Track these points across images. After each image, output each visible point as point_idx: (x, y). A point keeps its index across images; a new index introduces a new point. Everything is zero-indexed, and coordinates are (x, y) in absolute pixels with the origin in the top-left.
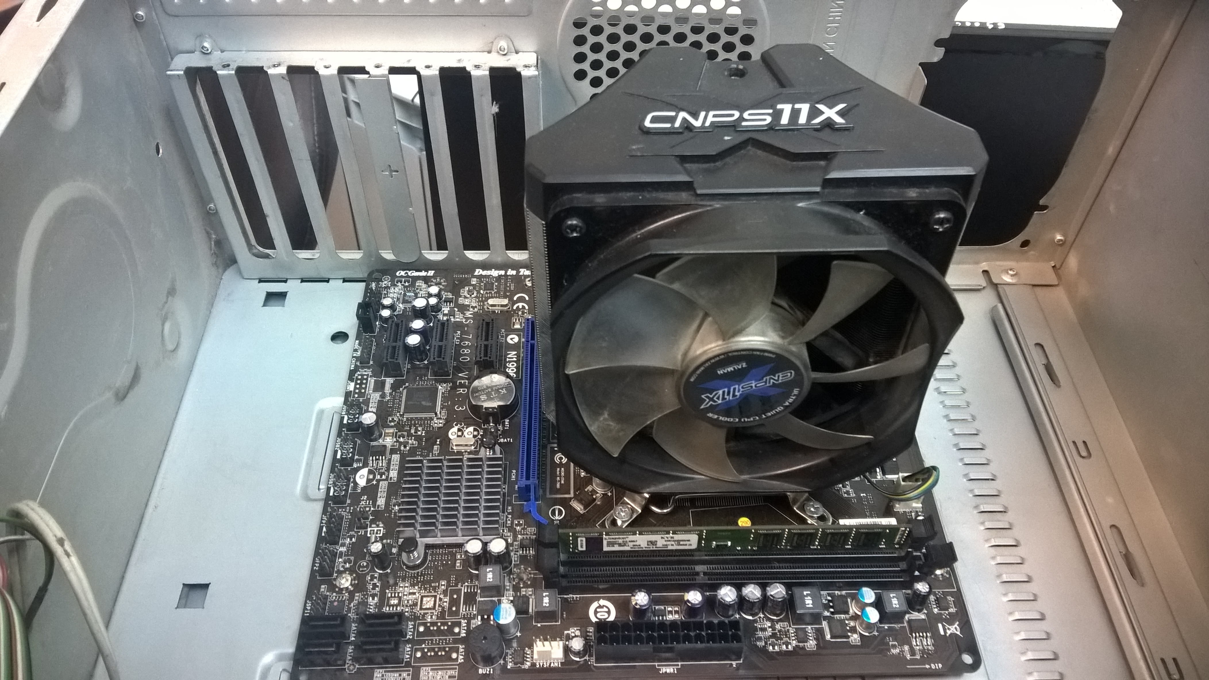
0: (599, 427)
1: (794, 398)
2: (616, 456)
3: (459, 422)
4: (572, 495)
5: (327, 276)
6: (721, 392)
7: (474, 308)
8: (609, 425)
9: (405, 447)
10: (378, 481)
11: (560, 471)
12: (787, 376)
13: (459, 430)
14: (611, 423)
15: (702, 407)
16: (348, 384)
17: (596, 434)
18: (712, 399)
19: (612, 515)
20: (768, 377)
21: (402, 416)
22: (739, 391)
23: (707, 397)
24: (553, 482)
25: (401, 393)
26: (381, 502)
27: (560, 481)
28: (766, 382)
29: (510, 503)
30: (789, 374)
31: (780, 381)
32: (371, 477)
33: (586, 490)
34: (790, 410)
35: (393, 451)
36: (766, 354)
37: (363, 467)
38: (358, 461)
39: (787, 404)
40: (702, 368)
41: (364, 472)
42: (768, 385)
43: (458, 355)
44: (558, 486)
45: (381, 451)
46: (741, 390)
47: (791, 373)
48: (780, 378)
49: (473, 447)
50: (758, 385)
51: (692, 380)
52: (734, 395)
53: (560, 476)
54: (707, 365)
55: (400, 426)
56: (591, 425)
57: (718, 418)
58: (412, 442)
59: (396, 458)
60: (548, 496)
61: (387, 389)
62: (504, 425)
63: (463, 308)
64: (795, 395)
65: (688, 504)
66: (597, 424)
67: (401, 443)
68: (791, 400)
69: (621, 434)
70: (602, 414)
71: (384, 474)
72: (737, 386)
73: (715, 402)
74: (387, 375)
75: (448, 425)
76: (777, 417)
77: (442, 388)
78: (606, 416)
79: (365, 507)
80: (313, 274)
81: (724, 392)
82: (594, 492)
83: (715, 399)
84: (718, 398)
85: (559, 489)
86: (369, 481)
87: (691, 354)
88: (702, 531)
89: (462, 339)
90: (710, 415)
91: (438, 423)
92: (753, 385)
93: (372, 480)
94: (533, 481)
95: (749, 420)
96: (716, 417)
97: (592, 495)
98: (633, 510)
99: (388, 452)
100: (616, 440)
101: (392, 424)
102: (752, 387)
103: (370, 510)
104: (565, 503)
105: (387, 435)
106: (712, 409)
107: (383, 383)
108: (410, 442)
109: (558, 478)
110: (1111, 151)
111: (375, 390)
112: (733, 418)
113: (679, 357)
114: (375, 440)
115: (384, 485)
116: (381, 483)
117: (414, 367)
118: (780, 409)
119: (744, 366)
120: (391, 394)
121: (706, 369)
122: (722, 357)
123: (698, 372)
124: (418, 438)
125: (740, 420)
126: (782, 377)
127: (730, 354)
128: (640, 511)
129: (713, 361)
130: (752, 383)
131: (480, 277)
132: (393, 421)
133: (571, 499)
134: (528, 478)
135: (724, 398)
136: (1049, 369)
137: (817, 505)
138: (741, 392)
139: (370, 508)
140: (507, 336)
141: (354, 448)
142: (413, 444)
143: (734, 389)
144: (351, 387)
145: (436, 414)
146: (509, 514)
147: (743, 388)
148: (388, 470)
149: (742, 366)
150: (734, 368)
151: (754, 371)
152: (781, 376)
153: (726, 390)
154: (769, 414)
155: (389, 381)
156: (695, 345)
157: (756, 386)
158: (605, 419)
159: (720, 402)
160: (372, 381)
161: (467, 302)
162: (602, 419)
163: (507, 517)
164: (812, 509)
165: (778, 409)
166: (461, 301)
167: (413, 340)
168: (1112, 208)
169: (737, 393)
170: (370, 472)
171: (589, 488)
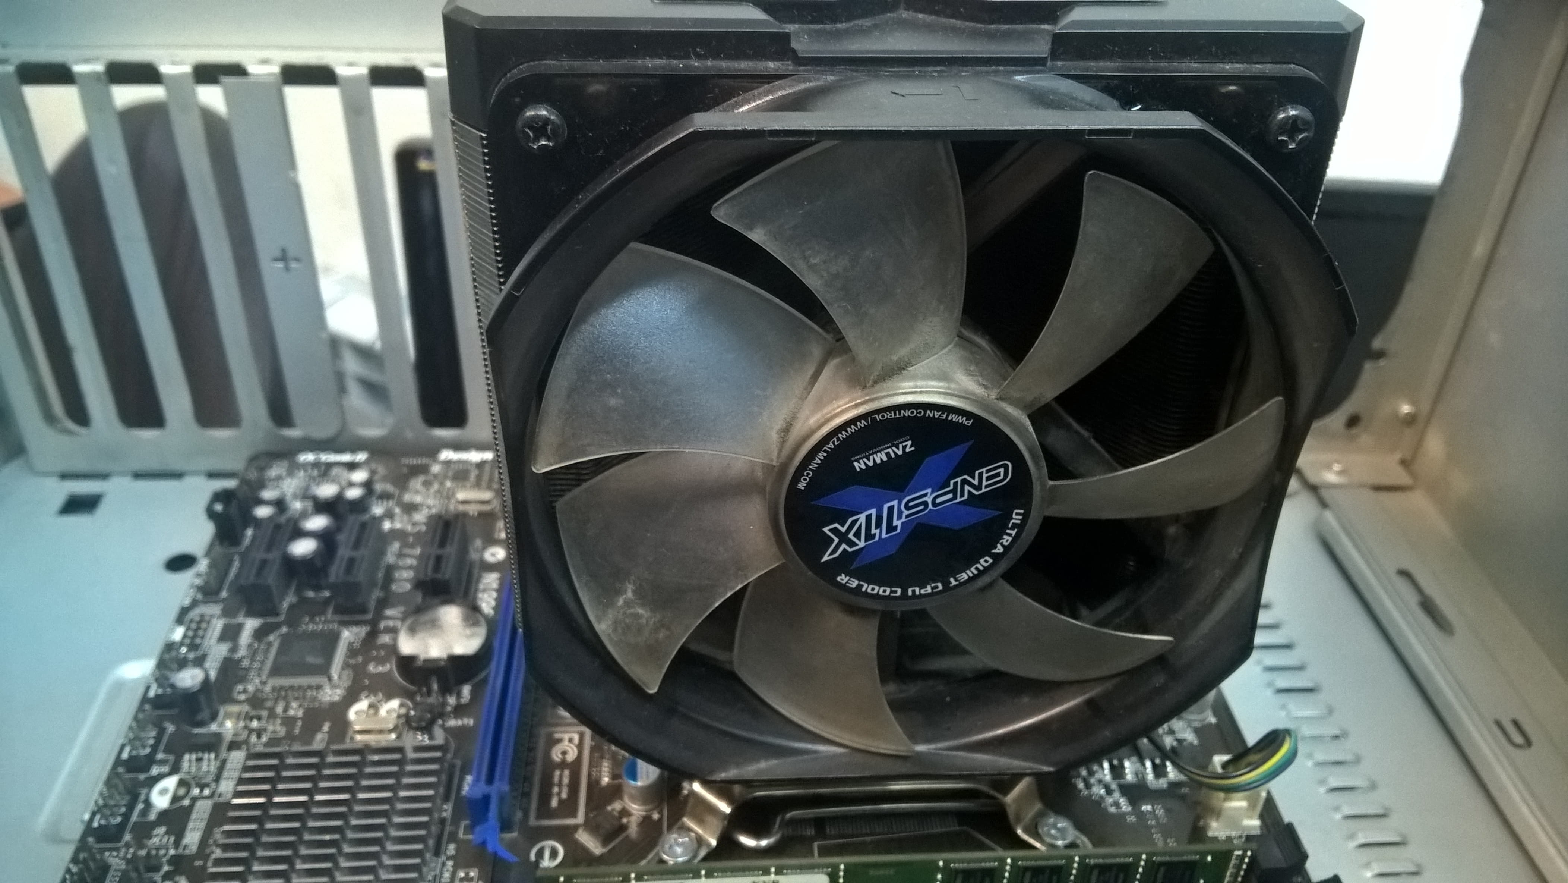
0: (616, 622)
1: (1014, 533)
2: (653, 691)
3: (372, 690)
4: (580, 818)
5: (177, 466)
6: (862, 518)
7: (429, 507)
8: (637, 616)
9: (259, 736)
10: (194, 800)
11: (561, 777)
12: (998, 475)
13: (371, 706)
14: (640, 611)
15: (826, 558)
16: (172, 631)
17: (611, 640)
18: (843, 538)
19: (657, 854)
20: (959, 479)
21: (264, 683)
22: (899, 518)
23: (835, 531)
24: (545, 797)
25: (270, 644)
26: (192, 838)
27: (559, 794)
28: (954, 491)
29: (453, 838)
30: (1002, 470)
31: (984, 490)
32: (182, 791)
33: (609, 808)
34: (1003, 566)
35: (234, 745)
36: (953, 417)
37: (170, 774)
38: (162, 762)
39: (999, 549)
40: (822, 455)
41: (170, 783)
42: (959, 500)
43: (389, 578)
44: (554, 803)
45: (212, 744)
46: (906, 513)
47: (1006, 467)
48: (985, 483)
49: (393, 736)
50: (938, 500)
51: (802, 485)
52: (891, 528)
53: (560, 785)
54: (831, 445)
55: (256, 701)
56: (599, 622)
57: (860, 587)
58: (277, 728)
59: (237, 758)
60: (533, 822)
61: (245, 637)
62: (459, 695)
63: (410, 508)
64: (1015, 526)
65: (810, 832)
66: (611, 614)
67: (251, 731)
68: (1006, 540)
69: (661, 635)
70: (619, 592)
71: (207, 785)
72: (895, 503)
73: (852, 544)
74: (250, 614)
75: (351, 697)
76: (980, 583)
77: (348, 635)
78: (630, 594)
79: (158, 849)
80: (154, 465)
81: (869, 517)
82: (625, 812)
83: (851, 536)
84: (857, 535)
85: (556, 810)
86: (175, 799)
87: (798, 430)
88: (836, 868)
89: (401, 555)
90: (843, 579)
91: (331, 694)
92: (929, 499)
93: (182, 798)
94: (501, 786)
95: (923, 591)
96: (854, 583)
97: (620, 818)
98: (700, 841)
99: (225, 745)
100: (652, 652)
101: (242, 697)
102: (925, 504)
103: (165, 855)
104: (565, 835)
105: (228, 716)
106: (845, 563)
107: (240, 627)
108: (270, 728)
109: (556, 790)
110: (1480, 250)
111: (222, 638)
112: (890, 587)
113: (774, 436)
114: (202, 724)
115: (202, 810)
116: (199, 804)
117: (303, 600)
118: (985, 562)
119: (908, 450)
120: (250, 646)
121: (830, 454)
122: (862, 424)
123: (813, 466)
124: (289, 722)
125: (904, 592)
126: (988, 479)
127: (879, 417)
128: (714, 842)
129: (843, 435)
130: (925, 495)
131: (448, 463)
132: (245, 691)
133: (576, 828)
134: (490, 780)
135: (869, 536)
136: (1428, 607)
137: (1062, 824)
138: (903, 519)
139: (167, 849)
140: (484, 548)
141: (158, 739)
142: (274, 732)
143: (891, 509)
144: (178, 634)
145: (330, 679)
146: (448, 858)
147: (907, 507)
148: (218, 779)
149: (904, 447)
150: (888, 454)
151: (930, 462)
152: (985, 476)
153: (873, 512)
154: (964, 576)
155: (251, 624)
156: (805, 411)
157: (934, 504)
158: (628, 604)
159: (862, 544)
160: (218, 625)
161: (418, 499)
162: (621, 602)
163: (444, 864)
164: (1053, 832)
165: (982, 561)
166: (407, 497)
167: (303, 548)
168: (1494, 338)
169: (896, 522)
170: (182, 783)
171: (617, 806)
